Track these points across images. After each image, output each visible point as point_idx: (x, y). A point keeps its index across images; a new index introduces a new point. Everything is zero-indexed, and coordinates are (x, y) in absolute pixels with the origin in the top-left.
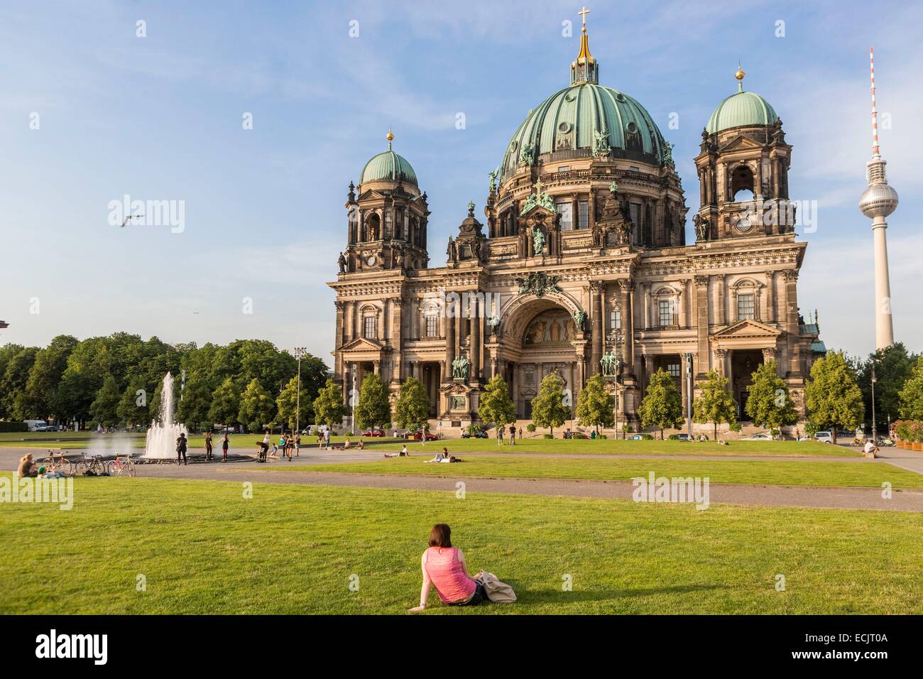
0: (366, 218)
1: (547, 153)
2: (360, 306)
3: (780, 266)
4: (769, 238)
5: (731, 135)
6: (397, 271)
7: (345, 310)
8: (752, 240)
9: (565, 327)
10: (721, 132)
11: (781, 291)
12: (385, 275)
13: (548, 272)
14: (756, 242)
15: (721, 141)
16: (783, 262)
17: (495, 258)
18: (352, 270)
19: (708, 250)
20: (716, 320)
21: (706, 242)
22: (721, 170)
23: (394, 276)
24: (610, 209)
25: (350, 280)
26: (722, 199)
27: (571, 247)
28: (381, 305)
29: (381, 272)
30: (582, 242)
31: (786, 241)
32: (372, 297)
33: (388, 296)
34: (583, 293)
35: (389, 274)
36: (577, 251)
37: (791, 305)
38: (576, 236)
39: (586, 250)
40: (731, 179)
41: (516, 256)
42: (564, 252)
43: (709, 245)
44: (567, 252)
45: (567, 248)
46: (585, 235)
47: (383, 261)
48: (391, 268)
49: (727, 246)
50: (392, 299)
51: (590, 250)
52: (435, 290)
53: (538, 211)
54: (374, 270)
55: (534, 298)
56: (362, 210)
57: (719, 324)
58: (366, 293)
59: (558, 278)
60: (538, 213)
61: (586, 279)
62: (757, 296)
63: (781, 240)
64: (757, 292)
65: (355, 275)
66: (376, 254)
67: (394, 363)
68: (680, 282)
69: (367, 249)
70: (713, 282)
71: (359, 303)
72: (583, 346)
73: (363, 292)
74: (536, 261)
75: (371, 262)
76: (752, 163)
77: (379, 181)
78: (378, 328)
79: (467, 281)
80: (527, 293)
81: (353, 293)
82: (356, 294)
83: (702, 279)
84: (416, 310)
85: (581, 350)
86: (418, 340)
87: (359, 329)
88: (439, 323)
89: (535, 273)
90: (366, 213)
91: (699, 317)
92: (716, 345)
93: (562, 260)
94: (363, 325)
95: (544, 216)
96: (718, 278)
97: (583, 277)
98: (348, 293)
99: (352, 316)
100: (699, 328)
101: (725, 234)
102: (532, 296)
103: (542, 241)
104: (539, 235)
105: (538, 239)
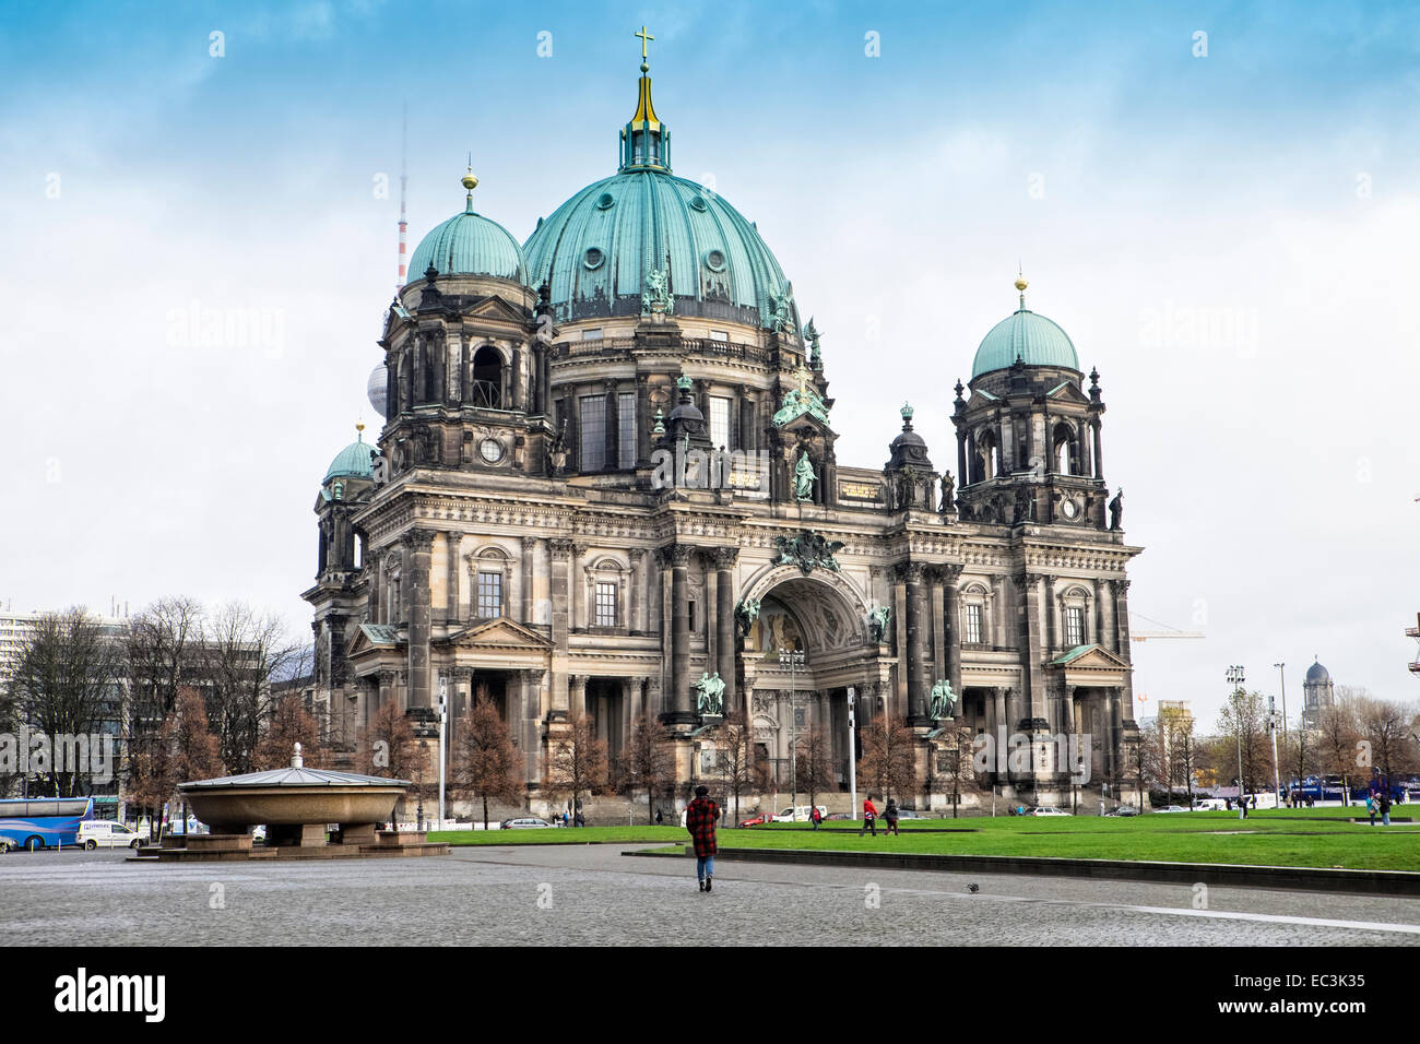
0: (471, 354)
1: (687, 297)
2: (467, 545)
3: (1112, 575)
5: (1049, 375)
7: (432, 549)
8: (1083, 532)
9: (771, 627)
10: (1036, 367)
11: (1107, 609)
12: (531, 487)
13: (830, 533)
14: (1087, 536)
15: (1036, 379)
16: (1105, 568)
19: (1037, 537)
20: (1043, 641)
21: (1034, 525)
22: (1038, 421)
23: (550, 493)
25: (446, 484)
27: (848, 494)
28: (513, 548)
29: (520, 481)
30: (864, 492)
31: (1116, 542)
32: (503, 530)
34: (870, 575)
35: (539, 487)
36: (858, 504)
37: (1123, 629)
38: (858, 479)
39: (871, 505)
40: (1052, 439)
42: (841, 502)
43: (1037, 530)
44: (845, 503)
45: (845, 498)
46: (870, 480)
47: (522, 456)
48: (536, 473)
49: (1057, 536)
50: (546, 540)
51: (878, 506)
52: (620, 535)
53: (808, 423)
54: (501, 471)
55: (796, 574)
56: (466, 334)
57: (1051, 647)
58: (487, 520)
59: (838, 545)
60: (810, 428)
61: (875, 555)
62: (1087, 612)
63: (1110, 539)
64: (1087, 606)
65: (459, 474)
66: (507, 437)
67: (556, 676)
68: (992, 578)
69: (490, 424)
70: (1041, 585)
71: (465, 539)
72: (888, 666)
73: (481, 515)
74: (803, 510)
75: (491, 452)
76: (1074, 422)
77: (501, 280)
78: (511, 599)
79: (711, 530)
80: (788, 564)
81: (456, 513)
82: (462, 518)
83: (1033, 579)
84: (581, 570)
85: (885, 674)
86: (587, 632)
87: (464, 598)
88: (622, 602)
89: (809, 532)
90: (475, 344)
91: (1031, 636)
92: (1049, 678)
93: (841, 515)
94: (475, 590)
95: (815, 434)
96: (1049, 580)
97: (871, 549)
98: (443, 512)
99: (452, 567)
100: (1031, 651)
101: (1050, 518)
102: (793, 571)
103: (812, 476)
104: (807, 465)
105: (807, 473)
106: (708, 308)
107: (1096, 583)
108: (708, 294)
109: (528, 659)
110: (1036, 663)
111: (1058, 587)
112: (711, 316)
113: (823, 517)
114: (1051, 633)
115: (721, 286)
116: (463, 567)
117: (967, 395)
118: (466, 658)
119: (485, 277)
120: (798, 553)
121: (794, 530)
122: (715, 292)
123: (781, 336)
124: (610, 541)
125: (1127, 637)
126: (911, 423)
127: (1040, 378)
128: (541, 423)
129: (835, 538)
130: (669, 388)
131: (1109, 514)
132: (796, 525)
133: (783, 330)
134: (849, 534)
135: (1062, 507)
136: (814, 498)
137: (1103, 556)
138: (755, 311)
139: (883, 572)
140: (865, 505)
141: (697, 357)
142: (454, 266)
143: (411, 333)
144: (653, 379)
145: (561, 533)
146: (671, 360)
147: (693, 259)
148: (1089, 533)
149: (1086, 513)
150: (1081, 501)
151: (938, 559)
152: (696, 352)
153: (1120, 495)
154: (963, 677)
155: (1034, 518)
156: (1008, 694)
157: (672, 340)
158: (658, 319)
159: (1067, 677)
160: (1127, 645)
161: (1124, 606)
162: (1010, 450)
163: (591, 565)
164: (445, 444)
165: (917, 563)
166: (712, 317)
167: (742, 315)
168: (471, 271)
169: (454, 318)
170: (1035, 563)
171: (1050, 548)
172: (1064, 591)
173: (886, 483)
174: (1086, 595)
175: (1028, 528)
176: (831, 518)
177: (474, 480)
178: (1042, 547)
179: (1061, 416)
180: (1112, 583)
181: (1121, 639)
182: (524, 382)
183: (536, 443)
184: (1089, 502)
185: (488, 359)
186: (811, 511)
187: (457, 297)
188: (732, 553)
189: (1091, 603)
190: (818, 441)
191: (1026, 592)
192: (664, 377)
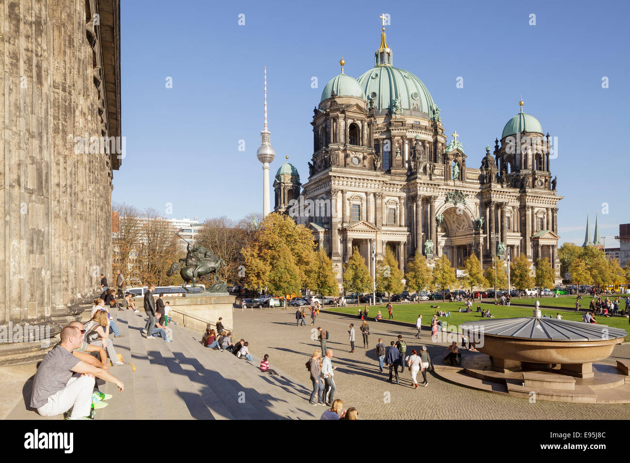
0: (348, 125)
1: (407, 109)
2: (348, 195)
3: (553, 206)
4: (549, 192)
5: (533, 135)
7: (337, 196)
8: (544, 191)
11: (550, 218)
12: (369, 174)
13: (464, 191)
18: (340, 165)
19: (530, 193)
20: (530, 229)
23: (376, 176)
25: (341, 172)
26: (531, 167)
27: (469, 178)
28: (363, 195)
29: (366, 172)
30: (474, 177)
31: (554, 194)
33: (372, 190)
35: (372, 174)
36: (472, 181)
39: (476, 182)
41: (443, 178)
42: (467, 180)
43: (530, 190)
44: (468, 180)
46: (476, 173)
47: (366, 162)
48: (370, 169)
49: (536, 192)
50: (374, 193)
51: (478, 181)
52: (396, 191)
53: (457, 152)
54: (359, 168)
55: (452, 205)
56: (347, 118)
57: (533, 232)
58: (355, 186)
59: (466, 195)
60: (458, 154)
61: (477, 199)
62: (544, 219)
64: (544, 217)
65: (346, 169)
66: (361, 157)
67: (378, 241)
69: (356, 151)
70: (530, 210)
71: (348, 192)
72: (483, 237)
73: (353, 184)
74: (456, 183)
75: (355, 161)
77: (357, 98)
78: (363, 214)
79: (429, 189)
80: (451, 202)
81: (345, 183)
82: (347, 185)
83: (528, 207)
84: (384, 204)
85: (482, 240)
86: (386, 225)
87: (348, 214)
88: (397, 215)
89: (457, 190)
90: (350, 122)
91: (526, 227)
92: (533, 242)
93: (467, 185)
94: (351, 210)
95: (460, 156)
96: (532, 208)
97: (477, 197)
98: (341, 183)
99: (343, 202)
100: (527, 233)
101: (534, 186)
102: (452, 204)
103: (458, 171)
104: (457, 167)
105: (457, 170)
106: (413, 113)
107: (547, 209)
108: (413, 108)
109: (370, 235)
110: (528, 237)
111: (536, 210)
112: (415, 116)
113: (462, 186)
114: (533, 226)
115: (417, 105)
116: (347, 202)
117: (500, 144)
118: (351, 235)
119: (352, 97)
120: (454, 198)
121: (453, 190)
122: (415, 107)
123: (438, 123)
124: (393, 194)
125: (556, 228)
126: (490, 152)
128: (372, 151)
129: (465, 193)
131: (552, 185)
132: (454, 188)
134: (470, 192)
135: (538, 182)
136: (458, 179)
137: (550, 200)
138: (428, 114)
139: (479, 205)
141: (411, 130)
142: (341, 93)
143: (326, 118)
145: (379, 191)
146: (402, 131)
147: (408, 95)
148: (546, 191)
149: (545, 184)
150: (543, 180)
151: (500, 200)
152: (410, 128)
153: (556, 178)
154: (507, 241)
155: (529, 186)
156: (518, 247)
157: (403, 124)
158: (398, 116)
159: (539, 241)
160: (556, 230)
161: (556, 217)
162: (519, 162)
163: (388, 202)
164: (340, 158)
165: (494, 202)
167: (424, 116)
168: (347, 95)
169: (343, 112)
170: (529, 202)
171: (535, 196)
172: (538, 212)
173: (481, 173)
174: (544, 213)
175: (527, 190)
176: (464, 186)
177: (351, 171)
178: (531, 196)
180: (552, 210)
181: (555, 228)
182: (366, 136)
183: (370, 158)
184: (546, 181)
185: (354, 127)
186: (458, 183)
187: (343, 104)
188: (436, 198)
189: (545, 216)
190: (460, 159)
191: (526, 212)
192: (400, 137)
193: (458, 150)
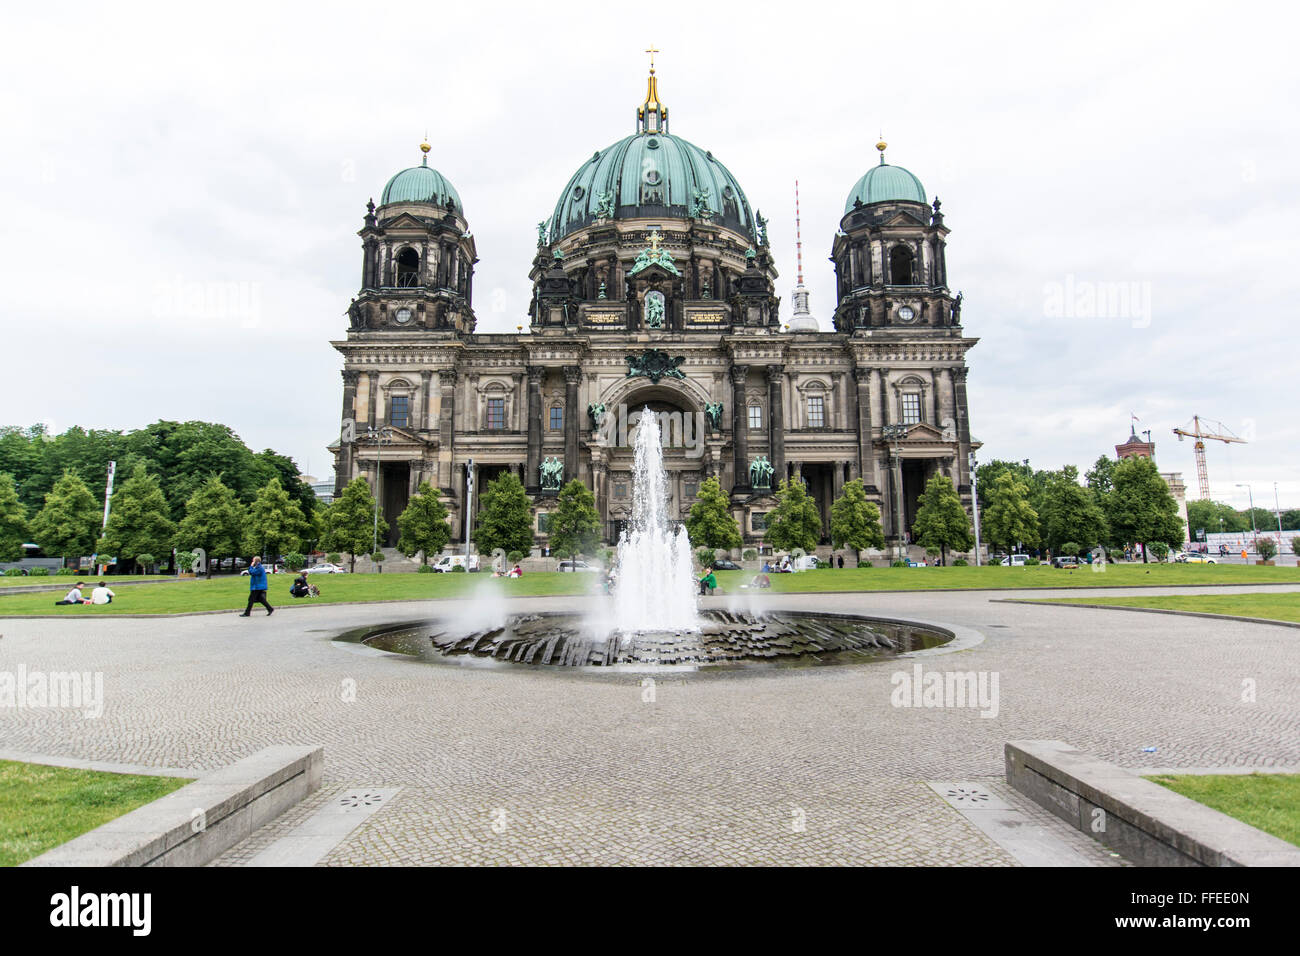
0: (394, 254)
2: (385, 379)
3: (949, 364)
4: (935, 330)
5: (887, 209)
6: (448, 333)
7: (357, 384)
8: (917, 331)
10: (875, 204)
11: (946, 393)
12: (428, 337)
13: (672, 350)
14: (922, 333)
15: (876, 214)
16: (949, 359)
17: (594, 327)
18: (372, 327)
19: (868, 339)
20: (876, 421)
21: (866, 329)
22: (876, 247)
24: (749, 279)
25: (368, 340)
26: (880, 280)
27: (695, 321)
28: (417, 379)
29: (421, 333)
30: (710, 318)
31: (953, 336)
32: (407, 367)
33: (433, 367)
34: (713, 380)
35: (435, 337)
36: (705, 327)
37: (962, 409)
38: (704, 309)
39: (716, 327)
40: (889, 259)
41: (622, 328)
42: (688, 327)
43: (869, 333)
44: (692, 327)
45: (692, 323)
46: (715, 308)
47: (424, 317)
48: (436, 328)
49: (890, 336)
50: (439, 372)
51: (722, 327)
52: (504, 365)
53: (657, 271)
54: (409, 329)
55: (647, 383)
56: (390, 241)
57: (884, 426)
58: (395, 361)
59: (681, 360)
60: (660, 275)
61: (718, 364)
62: (924, 396)
63: (948, 334)
64: (923, 392)
65: (378, 333)
66: (413, 306)
67: (442, 464)
68: (833, 375)
69: (399, 298)
70: (874, 377)
71: (381, 375)
72: (720, 448)
73: (391, 359)
74: (652, 335)
75: (402, 317)
76: (913, 244)
77: (417, 203)
79: (558, 355)
80: (638, 376)
81: (373, 359)
82: (378, 361)
83: (865, 373)
84: (472, 392)
85: (716, 454)
86: (475, 433)
87: (381, 414)
88: (507, 412)
89: (653, 350)
90: (396, 248)
91: (861, 418)
92: (881, 452)
93: (687, 337)
94: (388, 407)
96: (883, 373)
97: (714, 361)
98: (364, 359)
99: (372, 394)
100: (862, 431)
101: (885, 322)
102: (644, 381)
103: (661, 309)
105: (654, 308)
106: (644, 211)
107: (934, 372)
108: (646, 201)
109: (410, 453)
110: (867, 440)
111: (892, 377)
112: (644, 216)
113: (670, 339)
114: (884, 416)
115: (656, 194)
116: (380, 393)
120: (648, 368)
121: (641, 350)
122: (651, 198)
123: (697, 221)
124: (495, 370)
127: (880, 212)
128: (440, 294)
129: (677, 354)
130: (608, 267)
132: (644, 347)
133: (700, 216)
134: (693, 350)
135: (897, 313)
137: (938, 349)
138: (684, 209)
139: (726, 377)
140: (710, 327)
141: (628, 244)
144: (599, 263)
145: (449, 366)
146: (608, 248)
147: (637, 179)
149: (923, 315)
150: (918, 306)
151: (761, 362)
152: (629, 241)
154: (786, 454)
155: (867, 324)
156: (846, 466)
157: (612, 235)
158: (601, 222)
159: (891, 450)
161: (963, 390)
163: (483, 387)
164: (372, 314)
165: (738, 366)
166: (646, 216)
167: (672, 212)
169: (382, 232)
170: (867, 359)
171: (879, 346)
172: (898, 380)
173: (730, 309)
174: (921, 383)
176: (677, 339)
178: (870, 346)
179: (898, 240)
180: (950, 371)
181: (959, 417)
183: (435, 307)
184: (926, 306)
185: (406, 256)
186: (660, 335)
188: (576, 371)
189: (928, 389)
190: (667, 284)
191: (859, 383)
192: (605, 261)
193: (655, 266)
